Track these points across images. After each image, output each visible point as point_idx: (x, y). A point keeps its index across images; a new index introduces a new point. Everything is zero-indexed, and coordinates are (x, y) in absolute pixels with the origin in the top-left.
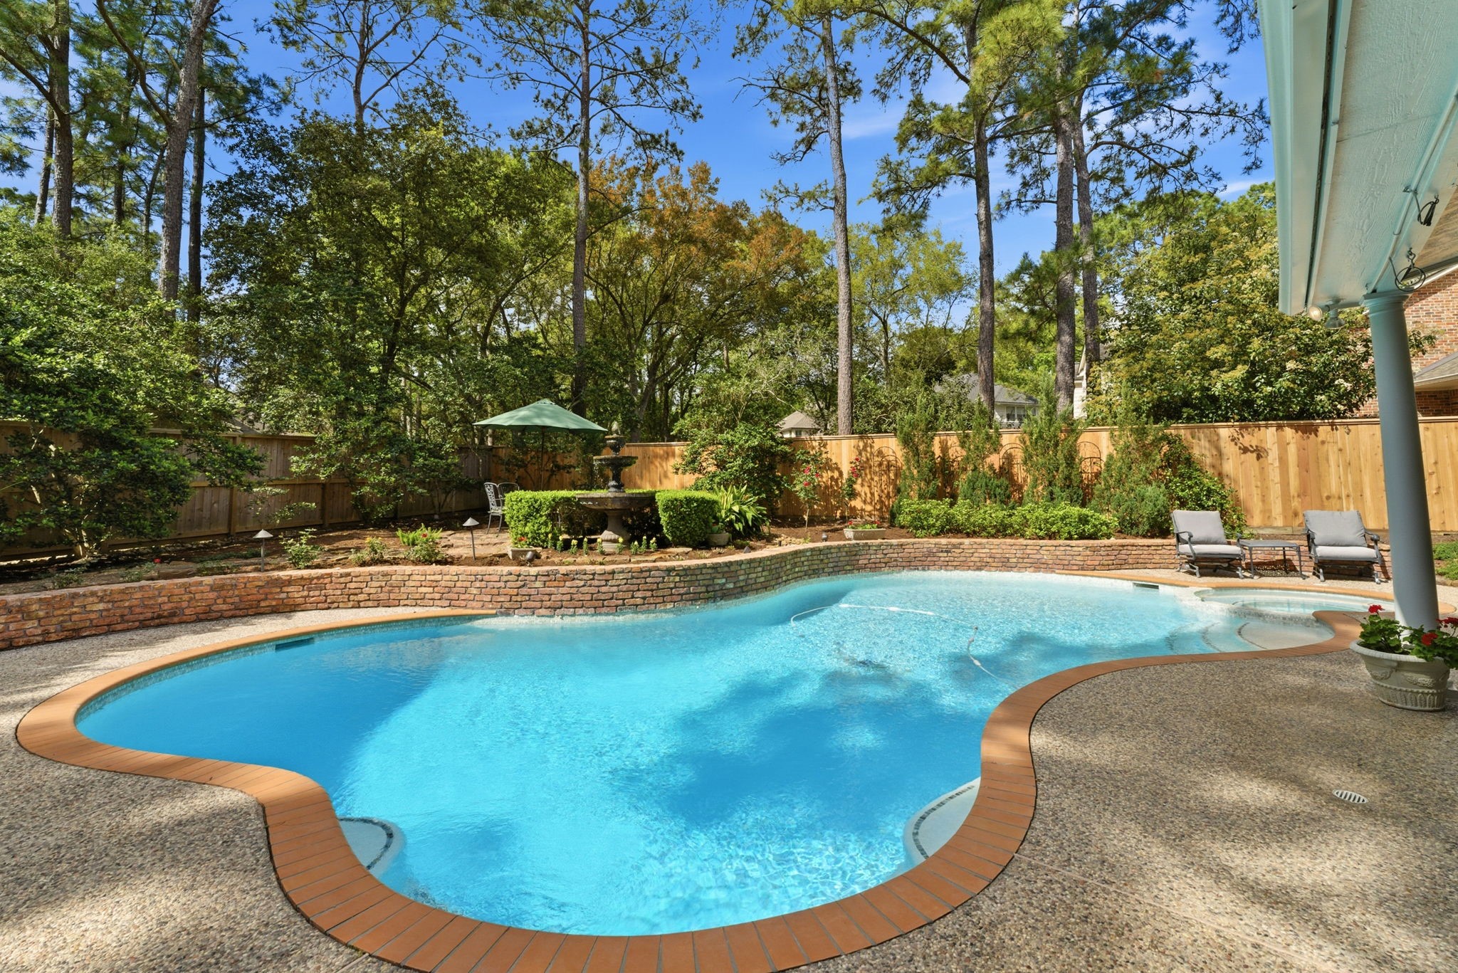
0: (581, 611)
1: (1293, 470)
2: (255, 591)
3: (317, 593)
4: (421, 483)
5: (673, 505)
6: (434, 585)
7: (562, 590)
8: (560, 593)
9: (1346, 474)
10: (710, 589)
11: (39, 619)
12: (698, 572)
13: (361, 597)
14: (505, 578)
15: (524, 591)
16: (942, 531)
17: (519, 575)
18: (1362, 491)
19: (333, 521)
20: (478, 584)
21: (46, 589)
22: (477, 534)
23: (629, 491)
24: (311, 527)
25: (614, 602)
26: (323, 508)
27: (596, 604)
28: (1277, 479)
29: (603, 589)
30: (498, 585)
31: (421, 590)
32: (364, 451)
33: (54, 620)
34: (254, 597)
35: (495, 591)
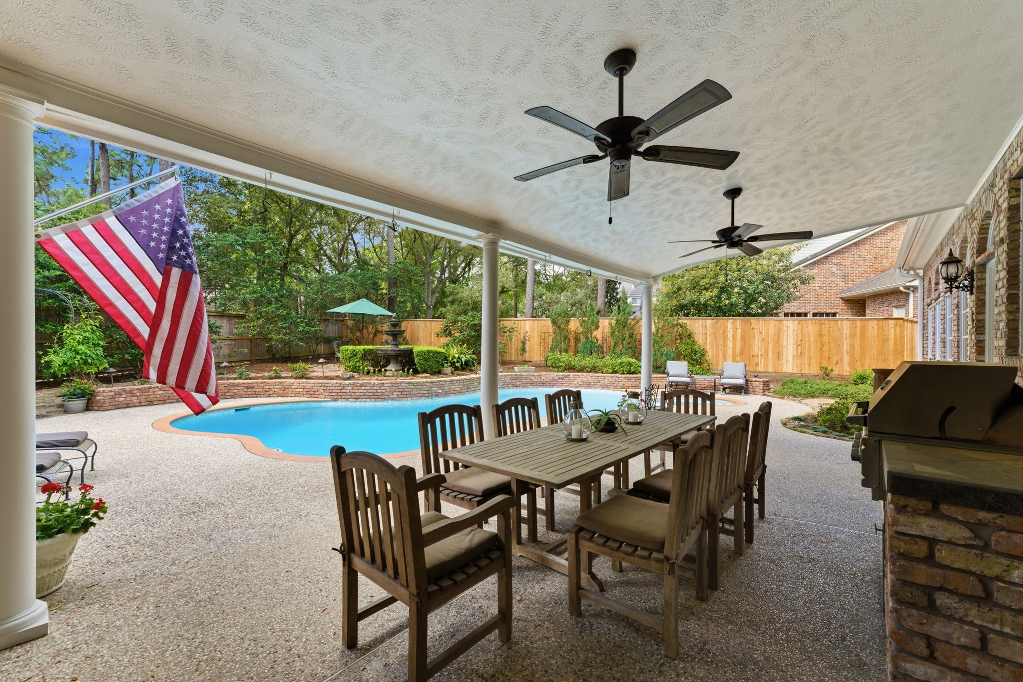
0: (368, 400)
1: (738, 342)
2: (223, 388)
3: (251, 390)
4: (301, 339)
5: (420, 354)
6: (304, 388)
7: (360, 391)
8: (359, 392)
9: (762, 345)
10: (430, 392)
11: (137, 396)
12: (423, 384)
13: (271, 393)
14: (334, 385)
15: (343, 391)
16: (566, 369)
17: (341, 384)
18: (768, 353)
19: (257, 358)
20: (323, 388)
21: (135, 385)
22: (325, 366)
23: (402, 347)
24: (246, 361)
25: (383, 397)
26: (251, 353)
27: (375, 397)
28: (731, 346)
29: (379, 391)
30: (331, 388)
31: (297, 390)
32: (272, 323)
33: (143, 397)
34: (223, 391)
35: (330, 391)
